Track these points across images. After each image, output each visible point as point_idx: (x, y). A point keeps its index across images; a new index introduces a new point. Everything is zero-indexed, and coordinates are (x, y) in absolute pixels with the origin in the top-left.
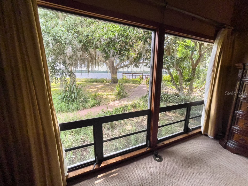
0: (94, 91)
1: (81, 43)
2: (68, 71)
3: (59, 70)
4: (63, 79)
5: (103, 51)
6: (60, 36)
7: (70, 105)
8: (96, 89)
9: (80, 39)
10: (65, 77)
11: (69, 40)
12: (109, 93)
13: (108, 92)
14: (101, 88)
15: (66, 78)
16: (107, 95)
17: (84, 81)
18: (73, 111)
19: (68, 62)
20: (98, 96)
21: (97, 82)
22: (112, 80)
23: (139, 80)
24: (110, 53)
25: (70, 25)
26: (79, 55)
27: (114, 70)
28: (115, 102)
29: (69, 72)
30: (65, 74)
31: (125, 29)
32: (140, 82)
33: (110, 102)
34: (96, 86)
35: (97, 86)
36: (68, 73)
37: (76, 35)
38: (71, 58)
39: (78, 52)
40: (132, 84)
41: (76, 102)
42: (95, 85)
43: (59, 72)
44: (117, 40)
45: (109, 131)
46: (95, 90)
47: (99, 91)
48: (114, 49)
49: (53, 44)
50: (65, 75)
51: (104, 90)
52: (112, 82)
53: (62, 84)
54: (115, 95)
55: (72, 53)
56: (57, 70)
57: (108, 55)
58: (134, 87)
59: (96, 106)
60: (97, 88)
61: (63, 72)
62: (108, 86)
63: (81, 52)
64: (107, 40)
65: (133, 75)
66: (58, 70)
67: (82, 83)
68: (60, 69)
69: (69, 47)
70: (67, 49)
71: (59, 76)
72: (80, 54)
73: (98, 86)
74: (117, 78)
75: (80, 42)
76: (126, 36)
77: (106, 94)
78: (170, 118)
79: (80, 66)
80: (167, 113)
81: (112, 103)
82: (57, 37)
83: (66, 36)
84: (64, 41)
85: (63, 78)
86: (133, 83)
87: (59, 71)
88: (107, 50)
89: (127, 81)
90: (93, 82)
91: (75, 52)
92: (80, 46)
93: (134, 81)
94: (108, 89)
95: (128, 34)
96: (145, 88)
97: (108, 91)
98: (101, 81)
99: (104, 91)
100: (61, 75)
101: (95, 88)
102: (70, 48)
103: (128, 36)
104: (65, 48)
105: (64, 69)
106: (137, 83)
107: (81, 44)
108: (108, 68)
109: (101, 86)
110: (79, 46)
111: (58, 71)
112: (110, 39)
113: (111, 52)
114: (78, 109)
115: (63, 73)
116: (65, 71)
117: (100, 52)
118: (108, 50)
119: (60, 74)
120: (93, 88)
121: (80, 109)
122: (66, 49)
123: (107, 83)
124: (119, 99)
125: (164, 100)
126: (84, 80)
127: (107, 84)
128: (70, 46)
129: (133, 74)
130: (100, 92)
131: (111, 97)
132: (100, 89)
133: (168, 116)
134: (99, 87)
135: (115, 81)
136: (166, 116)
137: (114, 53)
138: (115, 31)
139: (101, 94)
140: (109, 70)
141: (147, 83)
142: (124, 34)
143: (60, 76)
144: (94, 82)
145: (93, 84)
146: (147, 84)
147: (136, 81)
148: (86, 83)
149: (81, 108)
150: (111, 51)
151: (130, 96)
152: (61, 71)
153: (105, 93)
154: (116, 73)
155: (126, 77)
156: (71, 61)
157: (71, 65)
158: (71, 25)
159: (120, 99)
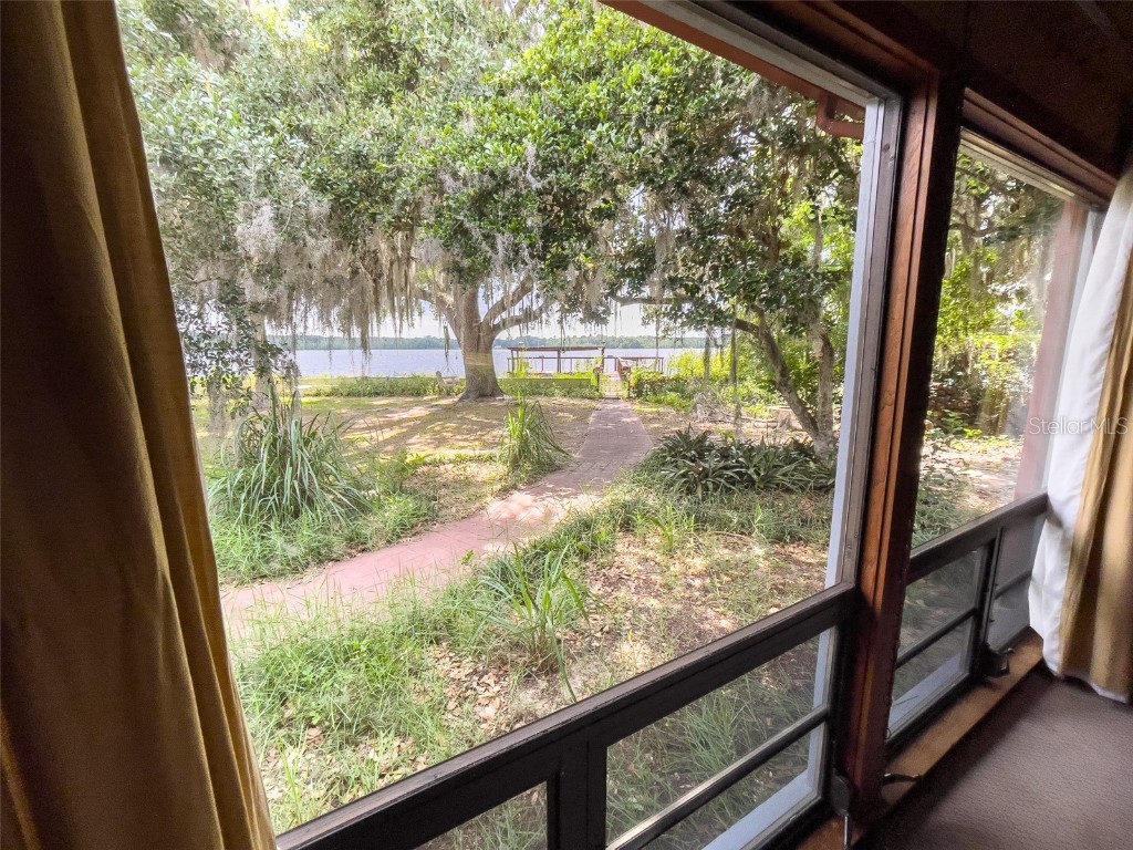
0: (386, 442)
1: (324, 190)
2: (252, 342)
3: (199, 341)
4: (223, 389)
5: (451, 237)
6: (207, 146)
7: (276, 538)
8: (396, 431)
9: (319, 171)
10: (234, 380)
11: (259, 167)
12: (464, 447)
13: (461, 444)
14: (420, 426)
15: (245, 386)
16: (459, 461)
17: (328, 390)
18: (295, 568)
19: (252, 291)
20: (415, 465)
21: (392, 394)
22: (470, 379)
23: (594, 382)
24: (493, 247)
25: (257, 98)
26: (317, 256)
27: (478, 337)
28: (511, 498)
29: (258, 349)
30: (238, 361)
31: (574, 127)
32: (597, 390)
33: (489, 499)
34: (392, 412)
35: (396, 417)
36: (253, 353)
37: (299, 143)
38: (270, 270)
39: (311, 241)
40: (564, 400)
41: (307, 515)
42: (386, 410)
43: (199, 349)
44: (532, 180)
45: (531, 691)
46: (388, 434)
47: (411, 441)
48: (516, 231)
49: (163, 190)
50: (235, 367)
51: (439, 432)
52: (468, 392)
53: (223, 418)
54: (505, 462)
55: (275, 241)
56: (191, 338)
57: (480, 259)
58: (582, 415)
59: (418, 529)
60: (399, 422)
61: (224, 346)
62: (452, 414)
63: (326, 240)
64: (475, 182)
65: (559, 358)
66: (195, 339)
67: (315, 399)
68: (205, 336)
69: (259, 207)
70: (249, 217)
71: (201, 375)
72: (320, 247)
73: (405, 415)
74: (492, 370)
75: (322, 185)
76: (582, 161)
77: (453, 457)
78: (816, 575)
79: (321, 318)
80: (791, 549)
81: (495, 508)
82: (184, 150)
83: (241, 144)
84: (227, 171)
85: (225, 381)
86: (568, 394)
87: (202, 345)
88: (476, 234)
89: (538, 386)
90: (370, 395)
91: (293, 238)
92: (320, 206)
93: (572, 387)
94: (458, 430)
95: (589, 154)
96: (629, 416)
97: (459, 437)
98: (415, 390)
99: (440, 442)
100: (214, 368)
101: (391, 425)
102: (267, 211)
103: (588, 162)
104: (236, 209)
105: (231, 335)
106: (587, 392)
107: (326, 200)
108: (445, 327)
109: (418, 411)
110: (314, 209)
111: (194, 344)
112: (492, 174)
113: (500, 247)
114: (322, 556)
115: (227, 357)
116: (238, 344)
117: (437, 242)
118: (483, 235)
119: (208, 362)
120: (381, 427)
121: (335, 556)
122: (239, 216)
123: (443, 398)
124: (529, 483)
125: (755, 477)
126: (327, 388)
127: (444, 402)
128: (265, 200)
129: (558, 350)
130: (418, 449)
131: (484, 472)
132: (413, 431)
133: (797, 562)
134: (409, 420)
135: (483, 388)
136: (793, 567)
137: (516, 250)
138: (523, 135)
139: (427, 460)
140: (453, 337)
141: (632, 395)
142: (566, 152)
143: (205, 373)
144: (377, 394)
145: (373, 407)
146: (629, 397)
147: (581, 386)
148: (338, 400)
149: (339, 547)
150: (500, 239)
151: (578, 463)
152: (215, 345)
153: (447, 453)
154: (488, 349)
155: (527, 364)
156: (274, 287)
157: (271, 309)
158: (266, 98)
159: (532, 482)
